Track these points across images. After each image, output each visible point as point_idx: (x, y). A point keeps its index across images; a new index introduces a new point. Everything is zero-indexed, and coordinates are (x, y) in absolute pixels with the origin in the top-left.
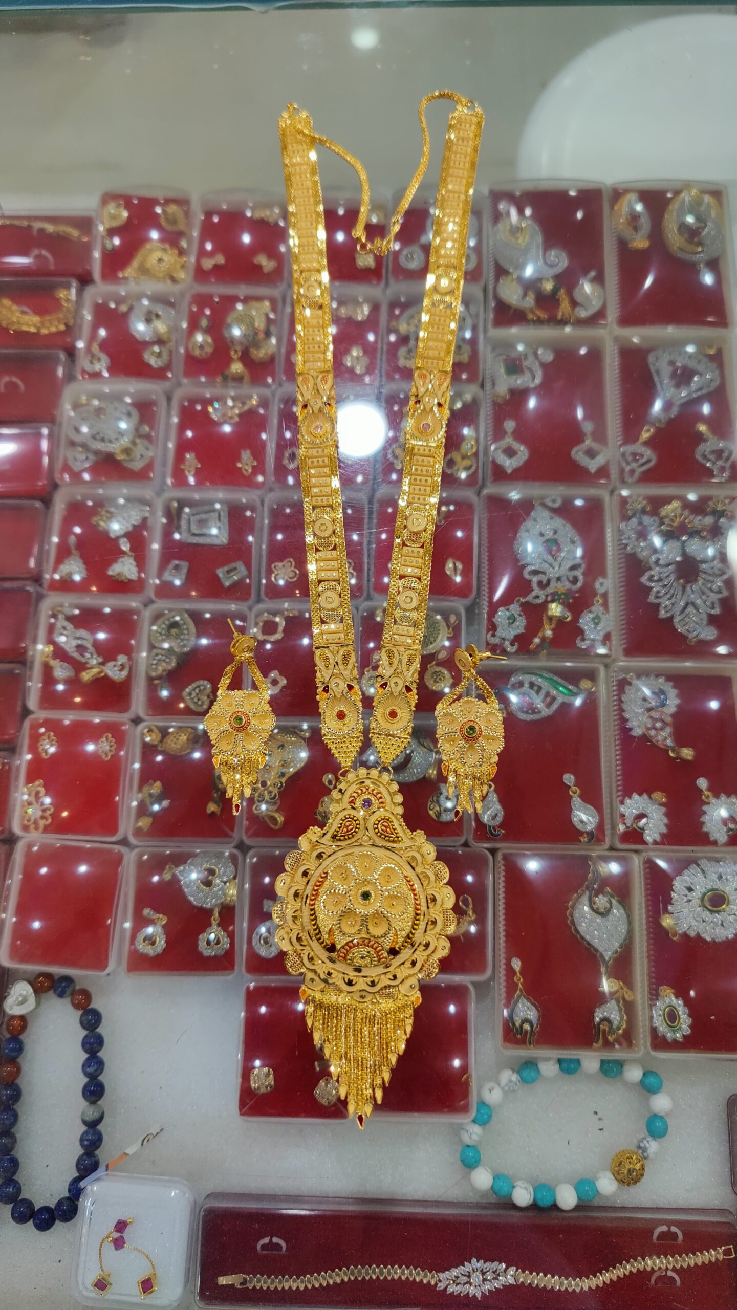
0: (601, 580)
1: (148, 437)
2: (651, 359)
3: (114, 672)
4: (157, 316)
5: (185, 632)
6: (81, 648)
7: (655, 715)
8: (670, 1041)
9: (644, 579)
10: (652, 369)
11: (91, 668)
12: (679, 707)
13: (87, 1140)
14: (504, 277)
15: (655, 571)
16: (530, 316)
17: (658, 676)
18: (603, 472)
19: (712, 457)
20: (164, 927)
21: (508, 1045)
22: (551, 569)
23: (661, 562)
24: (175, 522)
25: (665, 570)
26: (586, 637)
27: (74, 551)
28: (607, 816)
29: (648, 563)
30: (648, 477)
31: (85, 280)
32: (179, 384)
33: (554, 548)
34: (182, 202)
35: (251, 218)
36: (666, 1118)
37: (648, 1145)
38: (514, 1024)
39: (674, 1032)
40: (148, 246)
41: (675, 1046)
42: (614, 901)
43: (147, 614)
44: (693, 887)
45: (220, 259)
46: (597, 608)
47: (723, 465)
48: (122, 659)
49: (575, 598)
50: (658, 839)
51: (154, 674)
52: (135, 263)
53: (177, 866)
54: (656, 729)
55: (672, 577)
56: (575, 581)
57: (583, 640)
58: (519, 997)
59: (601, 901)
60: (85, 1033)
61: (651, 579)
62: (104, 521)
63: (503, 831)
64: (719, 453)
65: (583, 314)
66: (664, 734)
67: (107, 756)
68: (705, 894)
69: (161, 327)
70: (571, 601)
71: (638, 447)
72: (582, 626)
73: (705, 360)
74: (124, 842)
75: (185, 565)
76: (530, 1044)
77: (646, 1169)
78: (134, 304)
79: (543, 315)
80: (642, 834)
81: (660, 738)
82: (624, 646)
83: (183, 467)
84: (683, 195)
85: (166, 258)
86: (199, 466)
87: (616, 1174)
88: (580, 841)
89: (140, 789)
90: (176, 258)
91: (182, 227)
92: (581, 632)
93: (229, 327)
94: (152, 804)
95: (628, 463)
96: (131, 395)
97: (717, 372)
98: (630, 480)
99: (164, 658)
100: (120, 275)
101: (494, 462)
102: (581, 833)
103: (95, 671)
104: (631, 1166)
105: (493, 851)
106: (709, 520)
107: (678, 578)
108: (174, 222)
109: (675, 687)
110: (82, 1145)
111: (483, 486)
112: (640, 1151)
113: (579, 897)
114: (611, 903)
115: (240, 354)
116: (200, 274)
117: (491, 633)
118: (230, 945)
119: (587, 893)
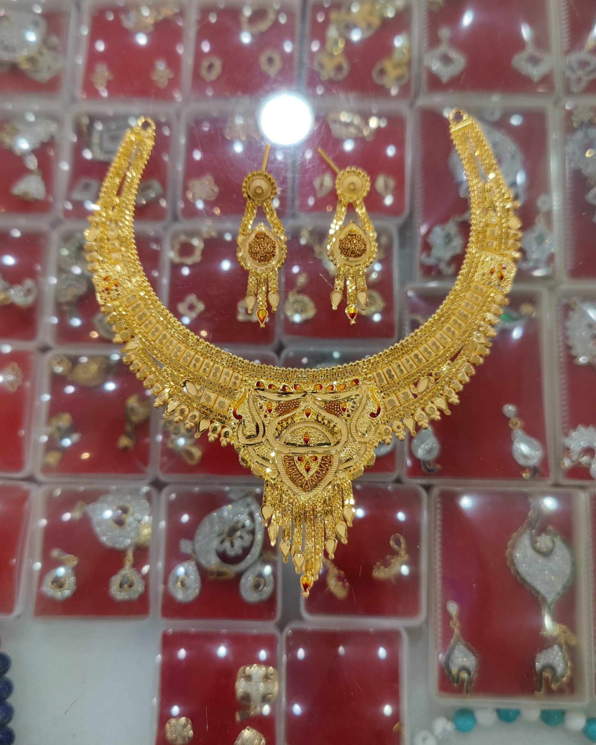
0: (544, 197)
1: (56, 48)
3: (19, 297)
9: (589, 197)
18: (546, 80)
20: (75, 568)
21: (443, 694)
24: (86, 139)
26: (528, 258)
28: (551, 450)
38: (450, 672)
42: (557, 540)
46: (541, 226)
48: (29, 283)
53: (88, 503)
57: (525, 261)
58: (456, 643)
59: (544, 541)
62: (10, 138)
63: (438, 466)
67: (13, 387)
71: (583, 55)
72: (523, 247)
74: (31, 478)
76: (467, 692)
80: (588, 470)
83: (94, 79)
86: (112, 77)
88: (522, 476)
89: (49, 422)
94: (62, 438)
95: (574, 73)
96: (41, 5)
98: (575, 90)
99: (74, 284)
101: (428, 71)
102: (523, 469)
105: (428, 488)
111: (416, 96)
113: (518, 537)
114: (554, 542)
117: (425, 253)
118: (144, 587)
119: (528, 531)
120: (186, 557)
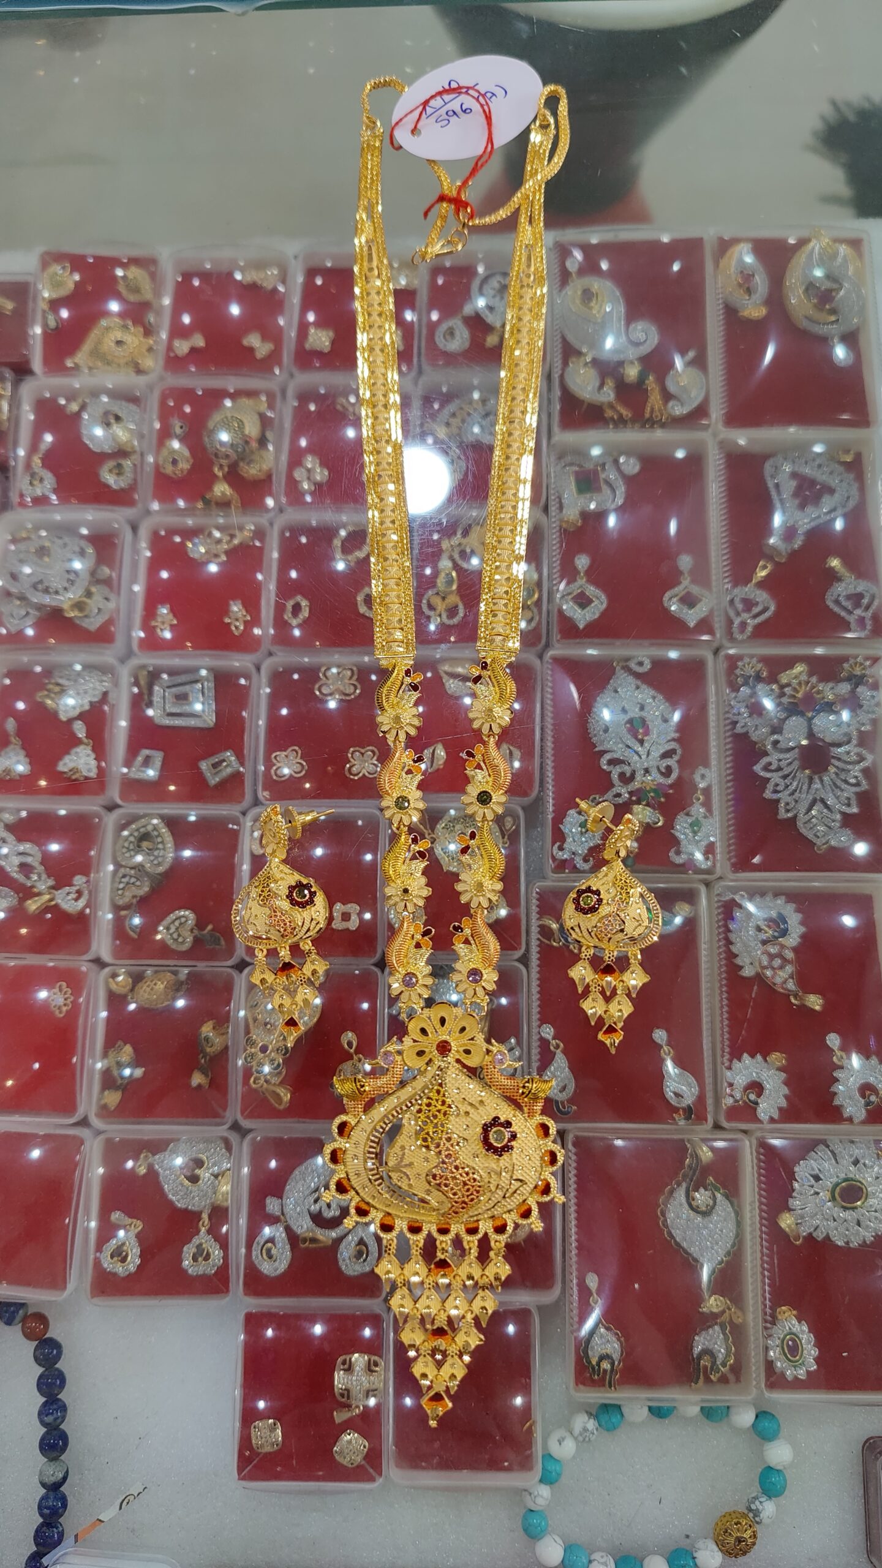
0: (701, 770)
1: (107, 582)
2: (768, 468)
3: (68, 902)
4: (118, 418)
5: (160, 846)
6: (25, 868)
7: (773, 950)
8: (789, 1379)
9: (758, 768)
10: (770, 485)
11: (39, 894)
12: (803, 937)
13: (47, 1508)
14: (574, 359)
15: (773, 758)
16: (609, 413)
17: (777, 894)
18: (705, 625)
19: (848, 604)
20: (138, 1236)
21: (581, 1387)
22: (636, 758)
23: (782, 745)
24: (146, 697)
25: (788, 756)
26: (683, 850)
27: (13, 740)
28: (709, 1088)
29: (764, 745)
30: (763, 632)
31: (22, 370)
32: (148, 512)
33: (641, 731)
34: (146, 263)
35: (240, 282)
36: (784, 1471)
37: (760, 1508)
38: (590, 1362)
39: (795, 1367)
40: (104, 323)
41: (797, 1385)
42: (718, 1196)
43: (111, 820)
44: (821, 1176)
45: (199, 341)
46: (697, 810)
47: (863, 614)
48: (79, 880)
49: (666, 795)
50: (776, 1116)
51: (121, 903)
52: (87, 346)
53: (154, 1154)
54: (773, 969)
55: (796, 764)
56: (669, 771)
57: (678, 853)
59: (701, 1197)
60: (40, 1370)
61: (766, 768)
62: (52, 699)
63: (574, 1108)
64: (857, 598)
65: (678, 410)
66: (783, 975)
67: (60, 1012)
68: (837, 1185)
69: (121, 433)
70: (663, 800)
71: (749, 591)
72: (677, 834)
73: (841, 469)
74: (84, 1122)
75: (158, 757)
76: (610, 1386)
77: (759, 1535)
78: (87, 401)
79: (626, 413)
80: (755, 1109)
81: (778, 980)
82: (733, 860)
83: (153, 623)
84: (812, 244)
85: (128, 339)
86: (175, 622)
87: (721, 1545)
88: (675, 1117)
89: (105, 1055)
90: (142, 339)
91: (148, 295)
92: (676, 842)
93: (212, 432)
95: (738, 614)
96: (87, 524)
97: (856, 485)
98: (740, 637)
99: (133, 880)
100: (69, 363)
101: (561, 612)
102: (676, 1110)
103: (47, 897)
104: (739, 1535)
105: (562, 1134)
106: (844, 688)
107: (803, 768)
108: (137, 290)
109: (798, 910)
110: (41, 1515)
111: (547, 646)
112: (751, 1515)
113: (672, 1192)
114: (714, 1198)
115: (226, 469)
116: (174, 363)
117: (558, 844)
118: (222, 1260)
119: (684, 1185)
120: (273, 1220)
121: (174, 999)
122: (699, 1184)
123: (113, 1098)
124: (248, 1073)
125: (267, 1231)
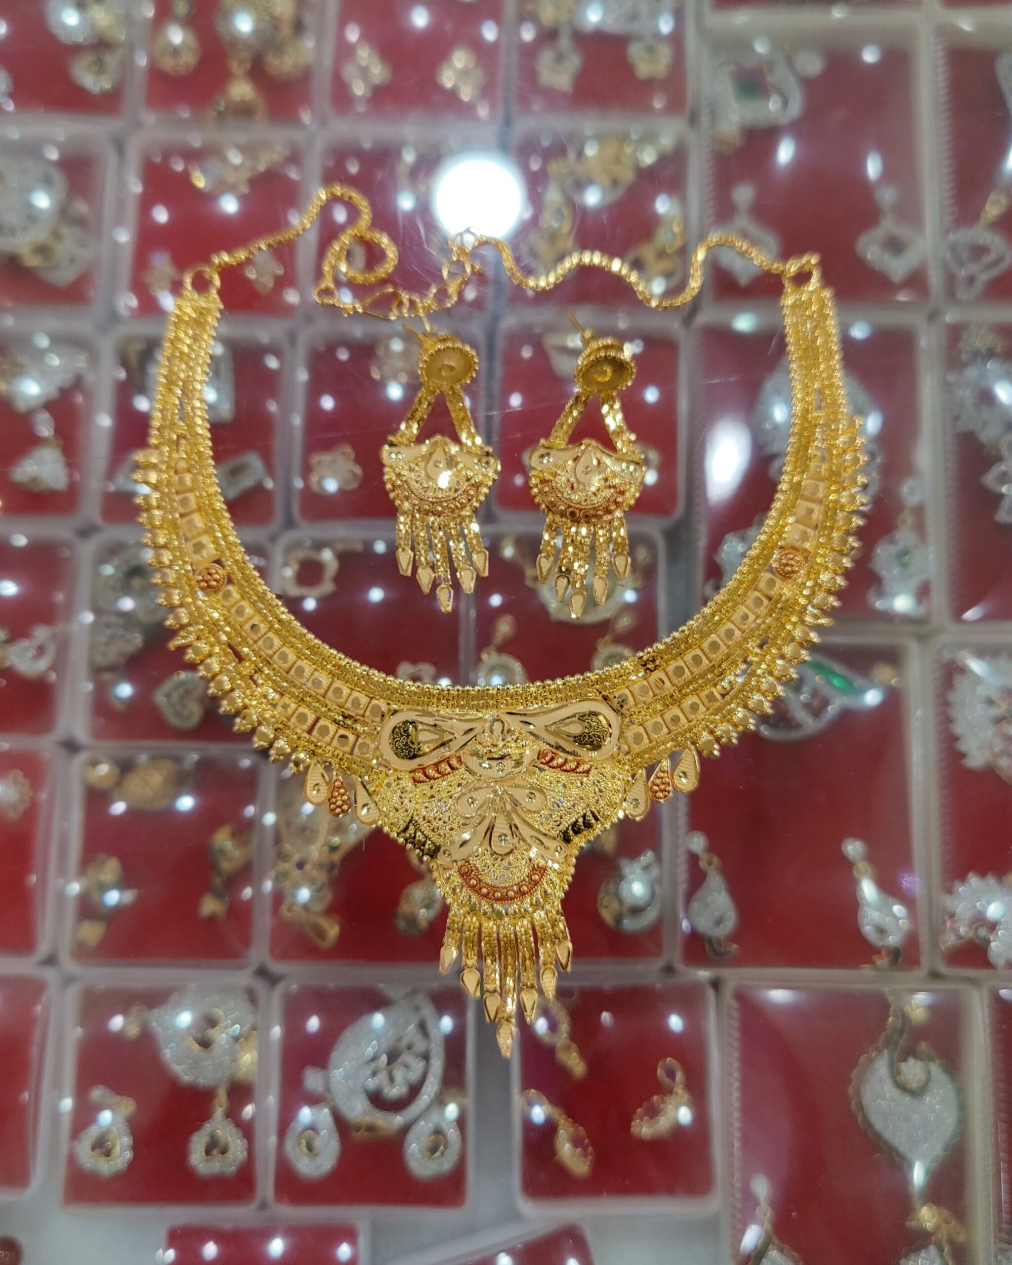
0: (911, 483)
1: (83, 223)
2: (1001, 67)
3: (25, 662)
9: (990, 479)
10: (1005, 87)
18: (915, 280)
20: (128, 1121)
24: (137, 381)
26: (887, 589)
28: (923, 920)
29: (998, 451)
30: (998, 290)
32: (138, 125)
42: (934, 1068)
43: (87, 549)
46: (905, 536)
48: (42, 632)
51: (103, 661)
53: (151, 1008)
54: (1010, 756)
57: (881, 594)
58: (765, 1246)
59: (913, 1070)
61: (1001, 479)
62: (6, 382)
63: (735, 947)
71: (980, 234)
72: (877, 568)
74: (51, 962)
80: (987, 950)
83: (148, 277)
86: (177, 277)
92: (875, 580)
93: (228, 15)
95: (961, 264)
98: (965, 297)
102: (876, 950)
105: (716, 983)
111: (696, 309)
113: (871, 1061)
114: (929, 1073)
115: (247, 65)
118: (245, 1153)
119: (886, 1053)
120: (314, 1100)
121: (177, 795)
122: (910, 1052)
123: (92, 932)
124: (278, 898)
125: (306, 1114)
